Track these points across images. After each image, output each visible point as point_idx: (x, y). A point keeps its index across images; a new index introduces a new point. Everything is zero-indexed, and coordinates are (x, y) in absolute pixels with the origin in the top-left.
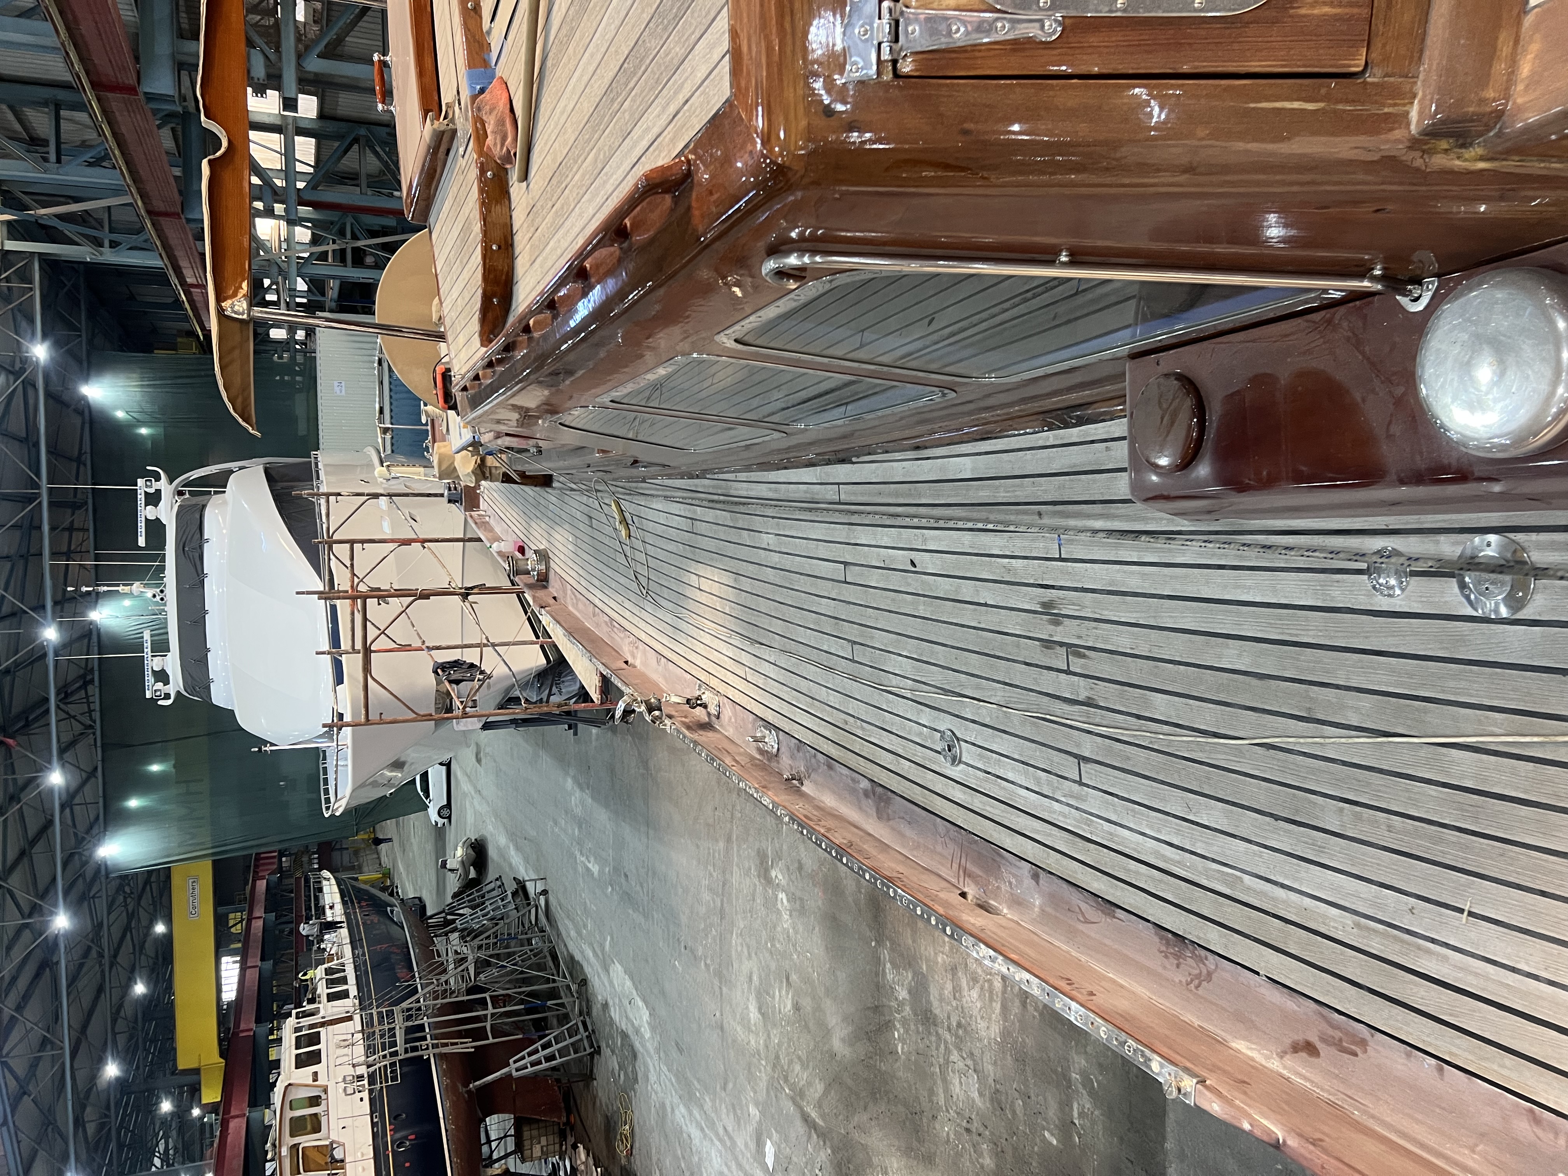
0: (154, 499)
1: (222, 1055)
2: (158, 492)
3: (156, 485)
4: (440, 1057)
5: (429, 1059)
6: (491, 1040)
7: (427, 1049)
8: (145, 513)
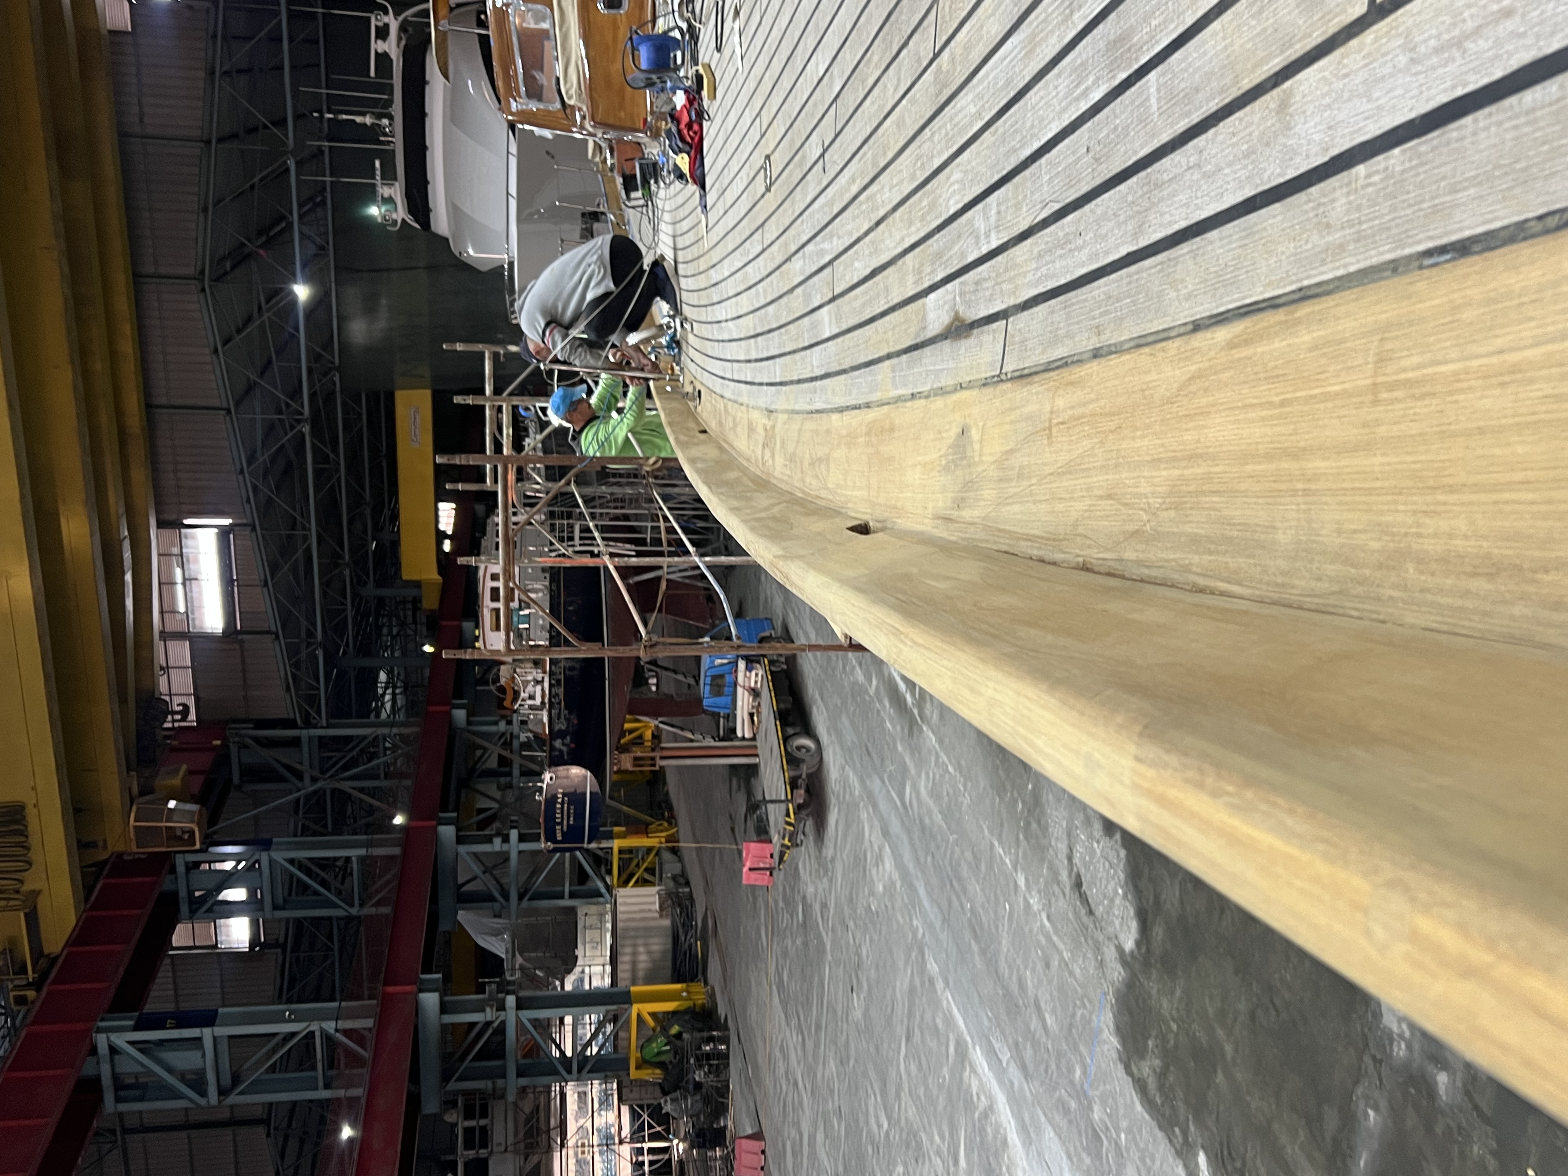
0: (383, 33)
1: (440, 573)
2: (387, 26)
3: (386, 19)
6: (649, 547)
8: (377, 46)
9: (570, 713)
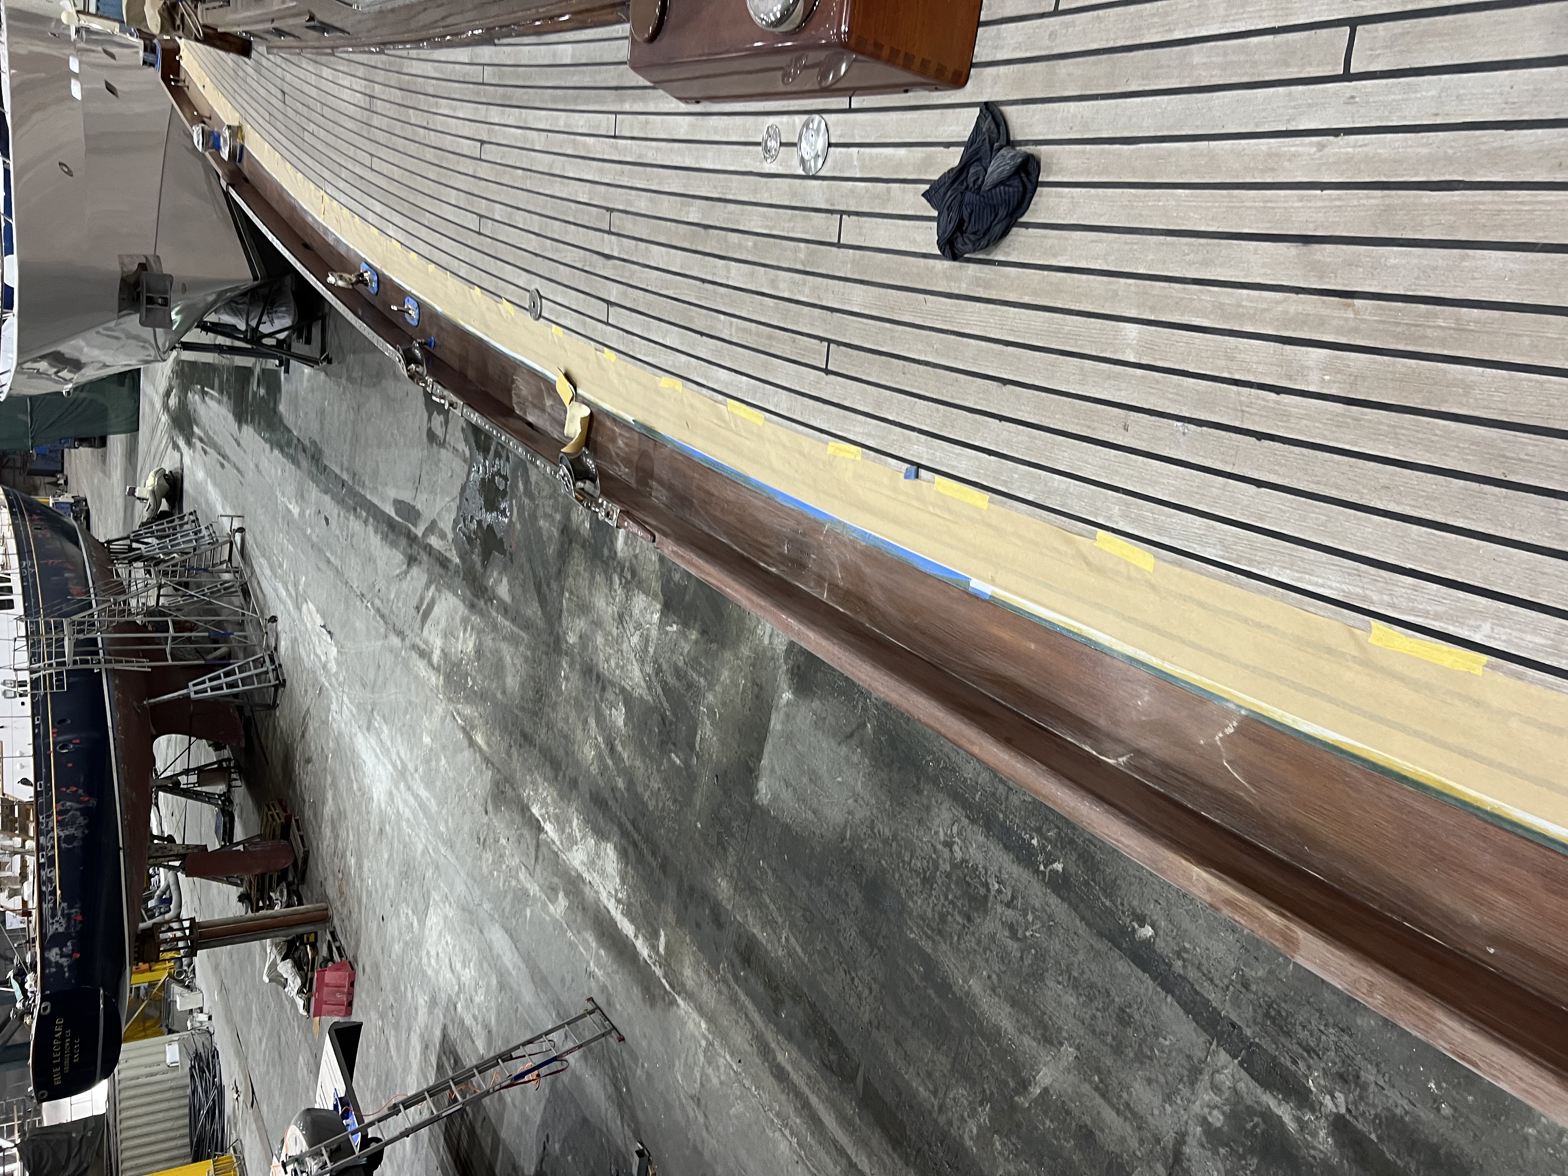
4: (112, 673)
5: (100, 673)
6: (170, 662)
7: (99, 662)
9: (70, 907)
